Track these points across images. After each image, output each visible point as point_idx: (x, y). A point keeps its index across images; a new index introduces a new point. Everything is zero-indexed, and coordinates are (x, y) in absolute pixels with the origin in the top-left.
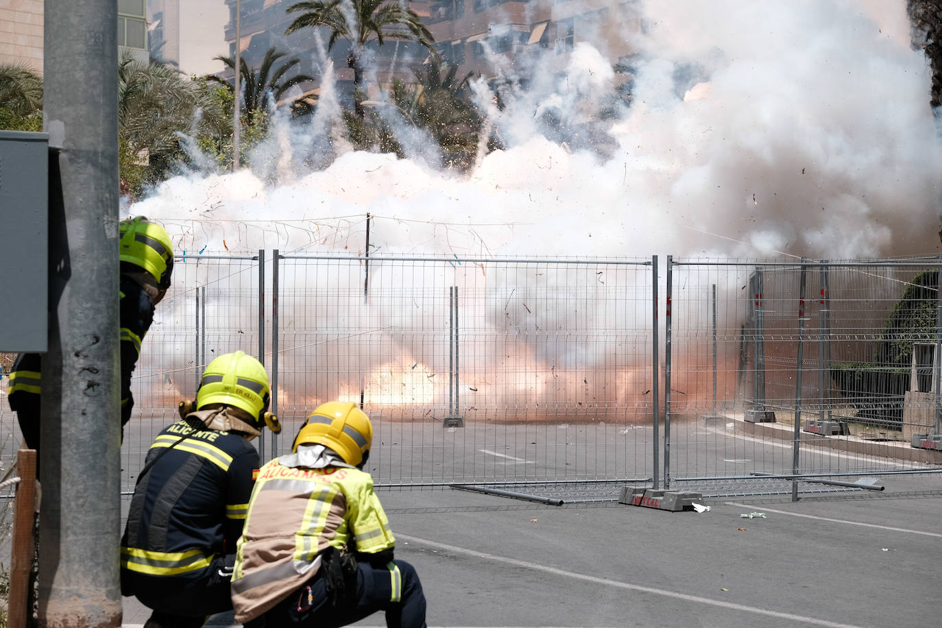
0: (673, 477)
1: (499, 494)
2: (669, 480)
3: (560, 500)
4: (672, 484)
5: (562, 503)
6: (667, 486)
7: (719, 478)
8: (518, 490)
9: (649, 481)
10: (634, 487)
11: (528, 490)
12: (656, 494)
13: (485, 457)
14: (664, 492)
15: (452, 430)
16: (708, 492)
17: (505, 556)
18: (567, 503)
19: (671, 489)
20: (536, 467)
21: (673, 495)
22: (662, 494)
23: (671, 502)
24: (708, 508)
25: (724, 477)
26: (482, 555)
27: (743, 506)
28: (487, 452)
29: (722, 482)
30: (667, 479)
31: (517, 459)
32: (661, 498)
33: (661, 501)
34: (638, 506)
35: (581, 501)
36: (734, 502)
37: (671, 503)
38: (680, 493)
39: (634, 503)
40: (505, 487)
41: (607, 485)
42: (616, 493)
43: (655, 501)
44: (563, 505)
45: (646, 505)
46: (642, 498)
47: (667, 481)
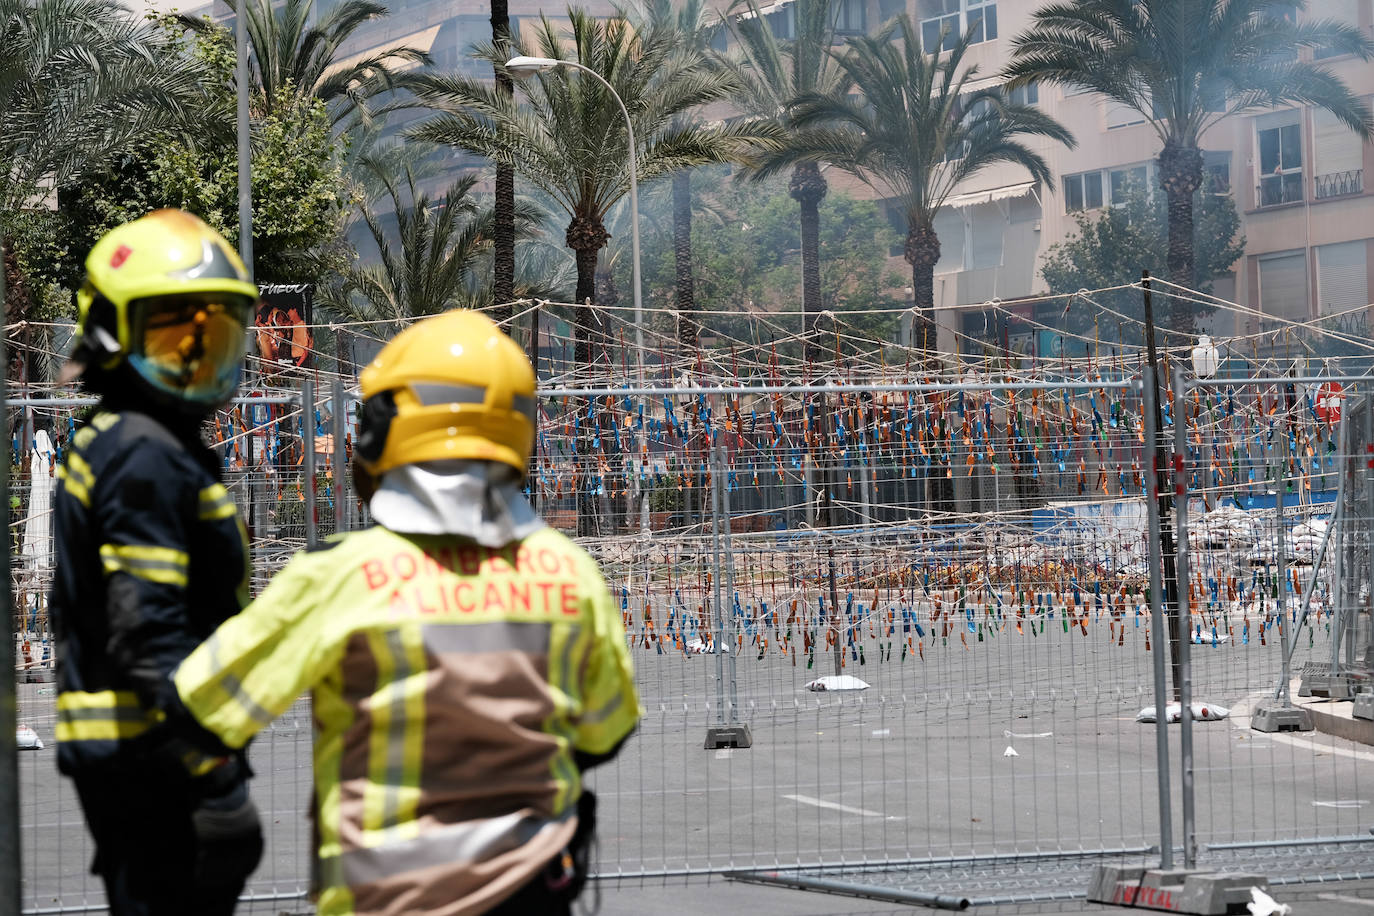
0: (1203, 846)
1: (829, 890)
2: (1195, 849)
3: (959, 899)
4: (1201, 858)
5: (964, 904)
6: (1191, 862)
7: (1303, 841)
8: (870, 878)
9: (1151, 852)
10: (1119, 867)
11: (890, 879)
12: (1167, 880)
13: (799, 811)
14: (1184, 876)
15: (725, 753)
16: (1280, 874)
18: (976, 904)
19: (1199, 869)
20: (908, 828)
21: (1205, 881)
22: (1180, 880)
23: (1201, 897)
24: (1282, 908)
25: (1312, 840)
27: (1358, 901)
28: (802, 799)
29: (1309, 851)
30: (1190, 845)
31: (867, 813)
32: (1179, 888)
33: (1180, 895)
34: (1133, 906)
35: (1006, 898)
36: (1337, 892)
37: (1200, 900)
38: (1220, 876)
39: (1120, 901)
40: (842, 874)
41: (1062, 863)
42: (1080, 881)
43: (1166, 895)
44: (969, 909)
45: (1146, 904)
46: (1138, 889)
47: (1189, 851)
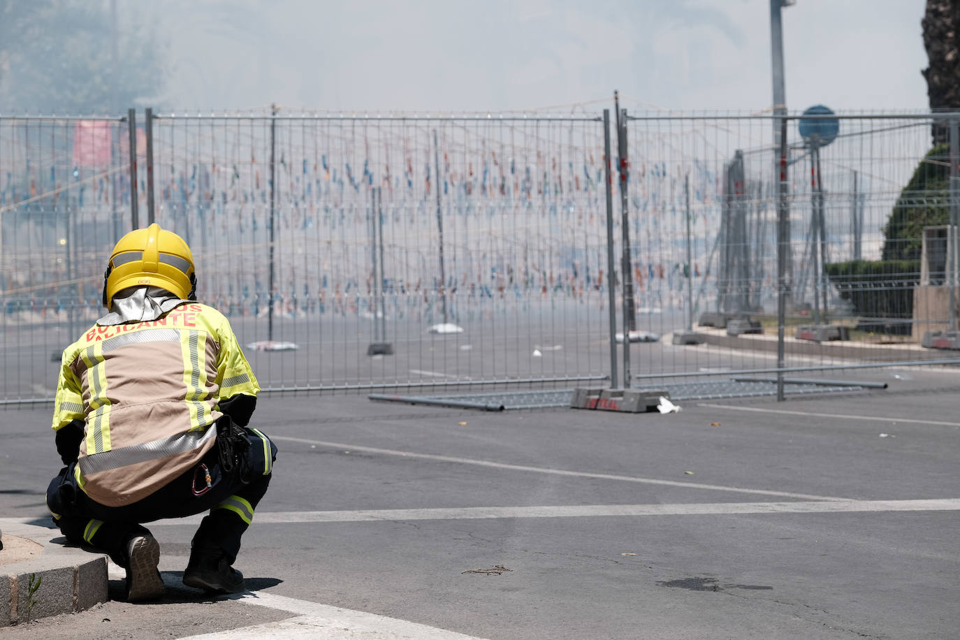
0: (634, 374)
1: (428, 404)
2: (630, 378)
3: (500, 406)
4: (634, 383)
5: (502, 408)
6: (627, 385)
9: (606, 379)
10: (587, 388)
12: (614, 394)
14: (624, 391)
15: (379, 357)
17: (429, 454)
18: (509, 409)
19: (632, 388)
21: (635, 394)
22: (621, 394)
23: (632, 403)
24: (677, 408)
26: (404, 454)
27: (719, 407)
30: (627, 375)
32: (620, 399)
33: (622, 401)
34: (595, 409)
36: (707, 403)
38: (643, 391)
39: (588, 407)
43: (613, 403)
44: (504, 412)
45: (603, 408)
46: (598, 400)
47: (627, 379)
